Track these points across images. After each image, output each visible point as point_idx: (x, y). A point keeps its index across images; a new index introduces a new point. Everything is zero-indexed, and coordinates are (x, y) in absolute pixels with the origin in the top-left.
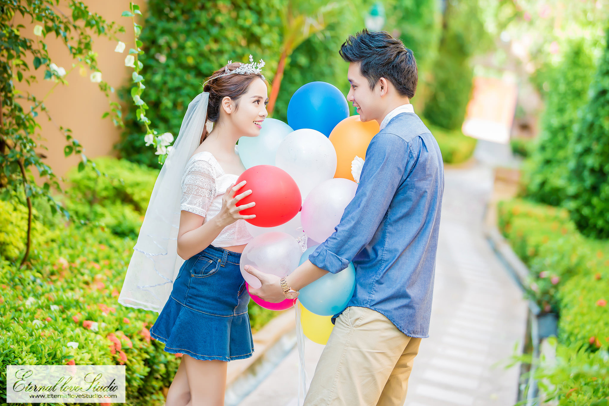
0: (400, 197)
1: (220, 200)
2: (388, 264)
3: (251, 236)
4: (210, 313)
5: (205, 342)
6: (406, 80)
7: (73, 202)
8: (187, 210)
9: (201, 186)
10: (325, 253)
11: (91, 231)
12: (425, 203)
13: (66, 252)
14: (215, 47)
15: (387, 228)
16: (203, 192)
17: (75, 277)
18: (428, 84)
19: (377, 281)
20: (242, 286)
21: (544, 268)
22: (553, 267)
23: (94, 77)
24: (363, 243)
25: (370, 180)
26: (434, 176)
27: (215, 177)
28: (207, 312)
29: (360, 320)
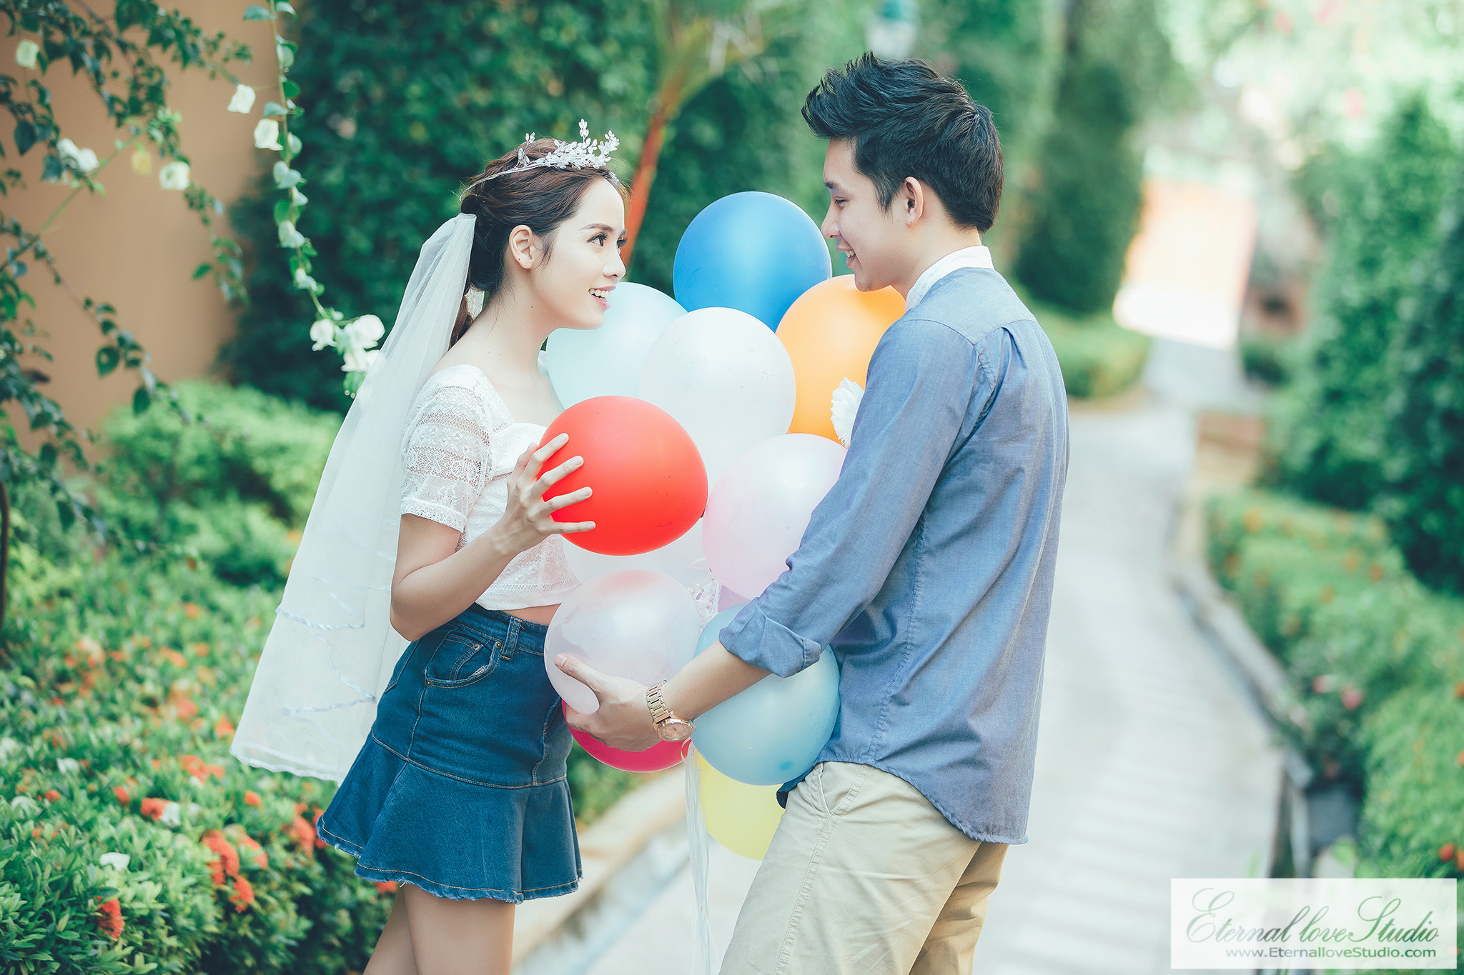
0: (954, 483)
1: (501, 489)
2: (923, 654)
3: (578, 581)
4: (473, 778)
5: (460, 853)
6: (972, 186)
7: (119, 495)
8: (417, 512)
9: (453, 453)
10: (760, 625)
11: (163, 568)
12: (1018, 499)
13: (99, 622)
14: (481, 97)
15: (920, 561)
16: (460, 468)
17: (122, 686)
18: (1028, 195)
19: (894, 697)
20: (553, 710)
21: (1323, 667)
22: (1347, 664)
23: (169, 176)
24: (858, 600)
25: (876, 438)
26: (1040, 430)
27: (489, 430)
28: (465, 776)
29: (851, 798)
